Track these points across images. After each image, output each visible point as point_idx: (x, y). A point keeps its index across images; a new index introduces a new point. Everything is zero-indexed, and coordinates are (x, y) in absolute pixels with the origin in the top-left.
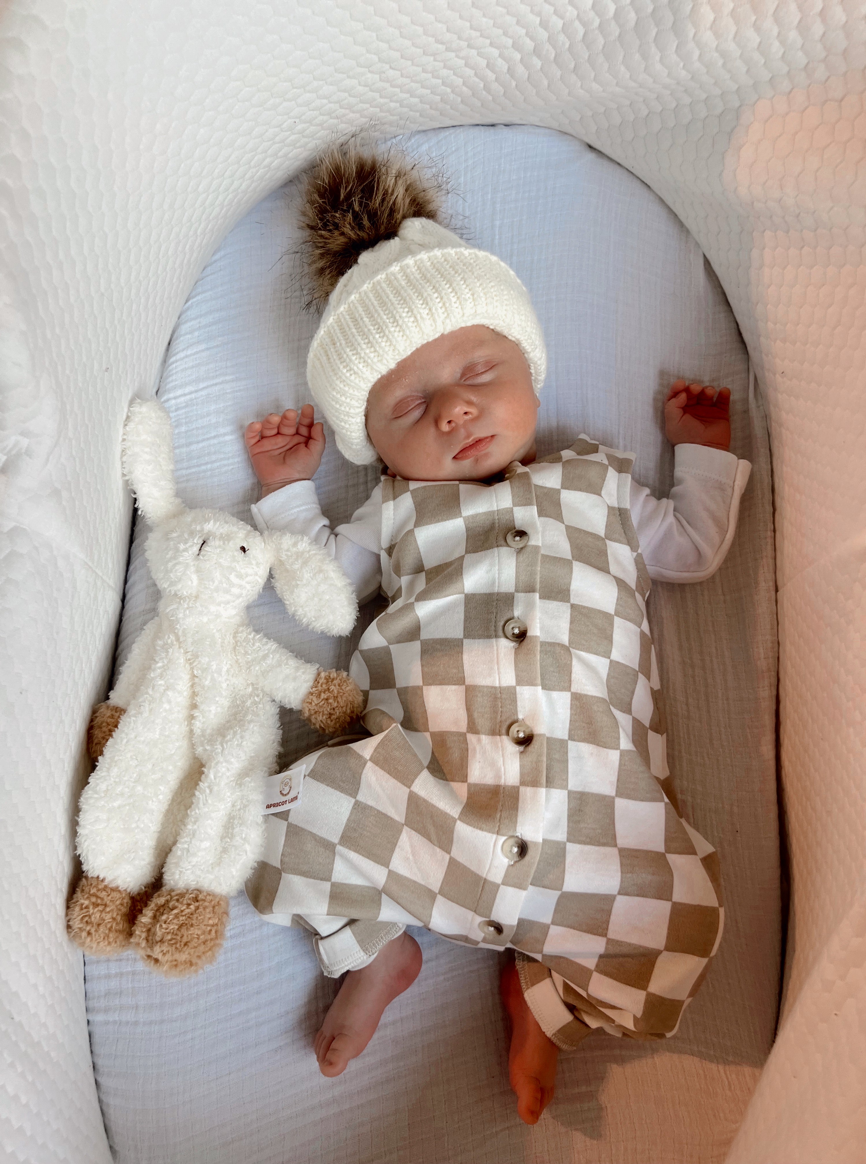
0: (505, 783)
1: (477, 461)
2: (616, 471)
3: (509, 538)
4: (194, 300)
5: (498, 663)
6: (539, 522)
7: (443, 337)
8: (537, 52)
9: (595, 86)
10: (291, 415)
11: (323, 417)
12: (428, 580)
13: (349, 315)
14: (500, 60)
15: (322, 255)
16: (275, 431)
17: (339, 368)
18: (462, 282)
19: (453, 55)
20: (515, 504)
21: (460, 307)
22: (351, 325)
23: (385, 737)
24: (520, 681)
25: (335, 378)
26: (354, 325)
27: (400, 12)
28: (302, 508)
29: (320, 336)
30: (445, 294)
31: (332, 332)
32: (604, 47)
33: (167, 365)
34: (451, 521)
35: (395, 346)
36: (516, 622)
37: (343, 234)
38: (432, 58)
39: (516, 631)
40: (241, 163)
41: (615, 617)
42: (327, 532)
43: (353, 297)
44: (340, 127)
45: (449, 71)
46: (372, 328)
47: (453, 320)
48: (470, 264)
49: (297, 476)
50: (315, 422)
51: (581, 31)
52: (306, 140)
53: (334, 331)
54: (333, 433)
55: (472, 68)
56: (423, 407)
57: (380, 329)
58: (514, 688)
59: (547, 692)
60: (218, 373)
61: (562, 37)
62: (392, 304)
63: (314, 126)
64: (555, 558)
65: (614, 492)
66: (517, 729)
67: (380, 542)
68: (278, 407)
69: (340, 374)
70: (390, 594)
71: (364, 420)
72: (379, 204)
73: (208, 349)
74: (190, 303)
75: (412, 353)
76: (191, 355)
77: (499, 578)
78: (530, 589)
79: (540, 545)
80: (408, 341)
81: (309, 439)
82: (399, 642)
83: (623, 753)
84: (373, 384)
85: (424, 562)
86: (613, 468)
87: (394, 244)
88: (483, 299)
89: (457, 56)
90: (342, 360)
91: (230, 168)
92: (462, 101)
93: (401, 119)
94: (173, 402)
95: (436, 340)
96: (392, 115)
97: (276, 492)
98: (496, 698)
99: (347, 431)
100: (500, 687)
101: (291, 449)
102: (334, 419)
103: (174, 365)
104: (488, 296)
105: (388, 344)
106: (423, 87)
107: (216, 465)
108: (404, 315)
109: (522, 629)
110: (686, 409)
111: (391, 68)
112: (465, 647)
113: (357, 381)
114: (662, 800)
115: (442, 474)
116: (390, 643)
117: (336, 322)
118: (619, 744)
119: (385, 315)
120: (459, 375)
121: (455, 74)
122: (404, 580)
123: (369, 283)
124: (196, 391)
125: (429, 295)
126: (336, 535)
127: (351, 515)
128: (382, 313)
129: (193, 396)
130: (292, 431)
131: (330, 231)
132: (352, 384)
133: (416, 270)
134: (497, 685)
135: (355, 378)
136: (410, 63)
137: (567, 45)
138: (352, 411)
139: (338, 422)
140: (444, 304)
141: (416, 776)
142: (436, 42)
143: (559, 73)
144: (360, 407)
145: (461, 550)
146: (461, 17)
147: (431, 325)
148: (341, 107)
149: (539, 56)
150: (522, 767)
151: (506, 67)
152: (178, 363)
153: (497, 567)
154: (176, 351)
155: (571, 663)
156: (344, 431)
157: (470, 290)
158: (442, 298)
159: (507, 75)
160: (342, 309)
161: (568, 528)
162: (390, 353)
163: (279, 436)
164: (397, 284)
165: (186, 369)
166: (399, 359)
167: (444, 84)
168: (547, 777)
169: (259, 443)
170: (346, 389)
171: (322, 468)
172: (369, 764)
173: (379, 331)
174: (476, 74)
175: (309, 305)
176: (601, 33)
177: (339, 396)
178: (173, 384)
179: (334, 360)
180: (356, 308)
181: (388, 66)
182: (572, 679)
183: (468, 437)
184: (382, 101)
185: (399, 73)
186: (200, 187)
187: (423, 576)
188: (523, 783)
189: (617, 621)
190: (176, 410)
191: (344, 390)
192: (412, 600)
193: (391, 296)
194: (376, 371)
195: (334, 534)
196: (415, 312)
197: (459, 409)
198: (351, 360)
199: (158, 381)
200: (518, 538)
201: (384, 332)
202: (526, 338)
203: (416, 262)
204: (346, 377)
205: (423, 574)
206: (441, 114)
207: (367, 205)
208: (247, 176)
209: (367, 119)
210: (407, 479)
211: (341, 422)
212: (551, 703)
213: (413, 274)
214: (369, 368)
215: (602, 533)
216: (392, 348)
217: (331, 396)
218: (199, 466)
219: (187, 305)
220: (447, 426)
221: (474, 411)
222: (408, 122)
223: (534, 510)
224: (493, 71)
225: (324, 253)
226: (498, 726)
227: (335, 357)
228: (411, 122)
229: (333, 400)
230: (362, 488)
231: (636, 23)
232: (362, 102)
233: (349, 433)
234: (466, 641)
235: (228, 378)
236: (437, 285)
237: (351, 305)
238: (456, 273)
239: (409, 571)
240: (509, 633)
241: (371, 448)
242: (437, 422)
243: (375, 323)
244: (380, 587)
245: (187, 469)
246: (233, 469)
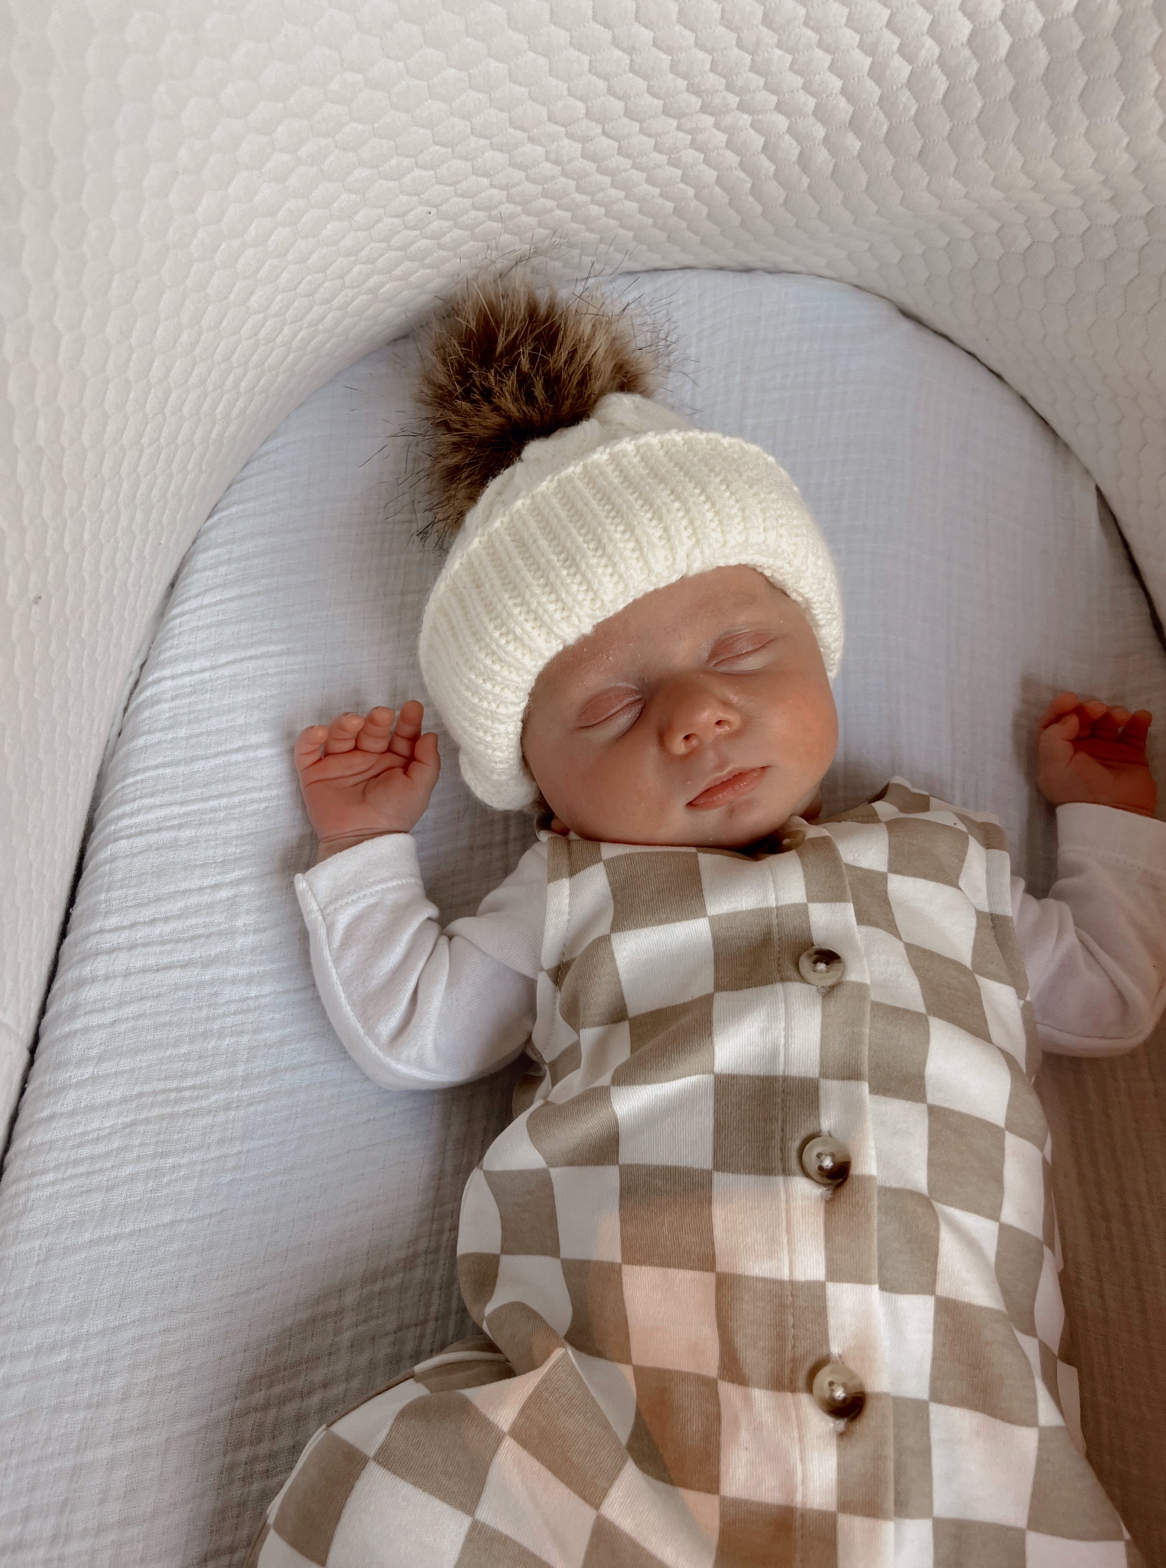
0: (804, 1503)
1: (731, 812)
2: (981, 844)
3: (805, 964)
4: (225, 513)
5: (789, 1231)
6: (860, 934)
7: (684, 581)
8: (855, 125)
9: (953, 184)
10: (383, 717)
11: (440, 724)
12: (637, 1040)
13: (509, 535)
14: (787, 137)
15: (456, 447)
16: (350, 745)
17: (486, 628)
18: (724, 487)
19: (710, 120)
20: (812, 897)
21: (719, 529)
22: (514, 552)
23: (543, 1381)
24: (835, 1273)
25: (476, 649)
26: (520, 553)
27: (637, 18)
28: (390, 884)
29: (452, 571)
30: (694, 503)
31: (476, 564)
32: (981, 113)
33: (166, 619)
34: (685, 924)
35: (595, 593)
36: (825, 1143)
37: (497, 409)
38: (675, 123)
39: (828, 1163)
40: (329, 272)
41: (1007, 1134)
42: (434, 929)
43: (519, 503)
44: (502, 238)
45: (697, 154)
46: (554, 558)
47: (707, 552)
48: (734, 459)
49: (384, 825)
50: (423, 733)
51: (942, 84)
52: (443, 253)
53: (481, 562)
54: (455, 750)
55: (737, 152)
56: (637, 709)
57: (571, 561)
58: (822, 1286)
59: (886, 1294)
60: (255, 639)
61: (905, 96)
62: (595, 516)
63: (460, 228)
64: (895, 1010)
65: (982, 884)
66: (829, 1379)
67: (537, 956)
68: (358, 704)
69: (487, 639)
70: (548, 1056)
71: (519, 730)
72: (565, 363)
73: (240, 597)
74: (216, 518)
75: (625, 608)
76: (209, 605)
77: (786, 1045)
78: (851, 1074)
79: (868, 982)
80: (621, 585)
81: (409, 761)
82: (570, 1163)
83: (1045, 1436)
84: (546, 661)
85: (627, 1001)
86: (976, 838)
87: (587, 428)
88: (760, 520)
89: (717, 126)
90: (494, 614)
91: (309, 277)
92: (709, 215)
93: (602, 240)
94: (169, 684)
95: (670, 588)
96: (590, 230)
97: (345, 852)
98: (782, 1307)
99: (486, 748)
100: (792, 1282)
101: (377, 776)
102: (466, 724)
103: (178, 621)
104: (768, 515)
105: (584, 587)
106: (649, 181)
107: (236, 800)
108: (618, 536)
109: (840, 1158)
110: (1078, 743)
111: (605, 133)
112: (717, 1191)
113: (519, 654)
114: (1118, 1537)
115: (664, 833)
116: (551, 1164)
117: (485, 548)
118: (1035, 1416)
119: (581, 535)
120: (706, 655)
121: (706, 161)
122: (589, 1036)
123: (551, 481)
124: (213, 668)
125: (665, 504)
126: (450, 938)
127: (478, 900)
128: (574, 531)
129: (206, 675)
130: (382, 745)
131: (473, 402)
132: (509, 659)
133: (639, 462)
134: (786, 1277)
135: (516, 649)
136: (636, 126)
137: (913, 112)
138: (502, 710)
139: (472, 729)
140: (691, 522)
141: (612, 1479)
142: (688, 90)
143: (890, 161)
144: (518, 704)
145: (704, 983)
146: (740, 44)
147: (666, 559)
148: (510, 199)
149: (858, 134)
150: (842, 1468)
151: (796, 152)
152: (185, 618)
153: (783, 1025)
154: (185, 596)
155: (938, 1234)
156: (481, 747)
157: (737, 501)
158: (687, 511)
159: (797, 167)
160: (497, 524)
161: (909, 947)
162: (587, 604)
163: (358, 753)
164: (605, 483)
165: (198, 628)
166: (601, 616)
167: (684, 179)
168: (897, 1494)
169: (320, 764)
170: (497, 668)
171: (429, 814)
172: (509, 1446)
173: (568, 563)
174: (742, 165)
175: (423, 534)
176: (979, 89)
177: (481, 681)
178: (172, 652)
179: (478, 615)
180: (524, 523)
181: (599, 129)
182: (940, 1268)
183: (721, 766)
184: (580, 198)
185: (616, 144)
186: (254, 298)
187: (624, 1028)
188: (846, 1505)
189: (1011, 1141)
190: (173, 699)
191: (492, 671)
192: (605, 1080)
193: (594, 503)
194: (557, 637)
195: (445, 935)
196: (638, 531)
197: (706, 716)
198: (510, 615)
199: (145, 648)
200: (822, 966)
201: (577, 565)
202: (821, 599)
203: (638, 448)
204: (499, 646)
205: (625, 1025)
206: (669, 239)
207: (545, 362)
208: (336, 302)
209: (547, 232)
210: (594, 839)
211: (477, 729)
212: (895, 1318)
213: (634, 467)
214: (544, 630)
215: (967, 959)
216: (590, 595)
217: (466, 681)
218: (205, 799)
219: (211, 521)
220: (683, 745)
221: (734, 718)
222: (612, 248)
223: (848, 911)
224: (772, 159)
225: (462, 442)
226: (787, 1371)
227: (479, 609)
228: (616, 250)
229: (468, 689)
230: (497, 852)
231: (1047, 69)
232: (545, 194)
233: (490, 751)
234: (717, 1177)
235: (272, 648)
236: (680, 488)
237: (516, 518)
238: (711, 471)
239: (597, 1019)
240: (812, 1167)
241: (526, 781)
242: (662, 737)
243: (562, 549)
244: (529, 1041)
245: (182, 804)
246: (266, 808)
